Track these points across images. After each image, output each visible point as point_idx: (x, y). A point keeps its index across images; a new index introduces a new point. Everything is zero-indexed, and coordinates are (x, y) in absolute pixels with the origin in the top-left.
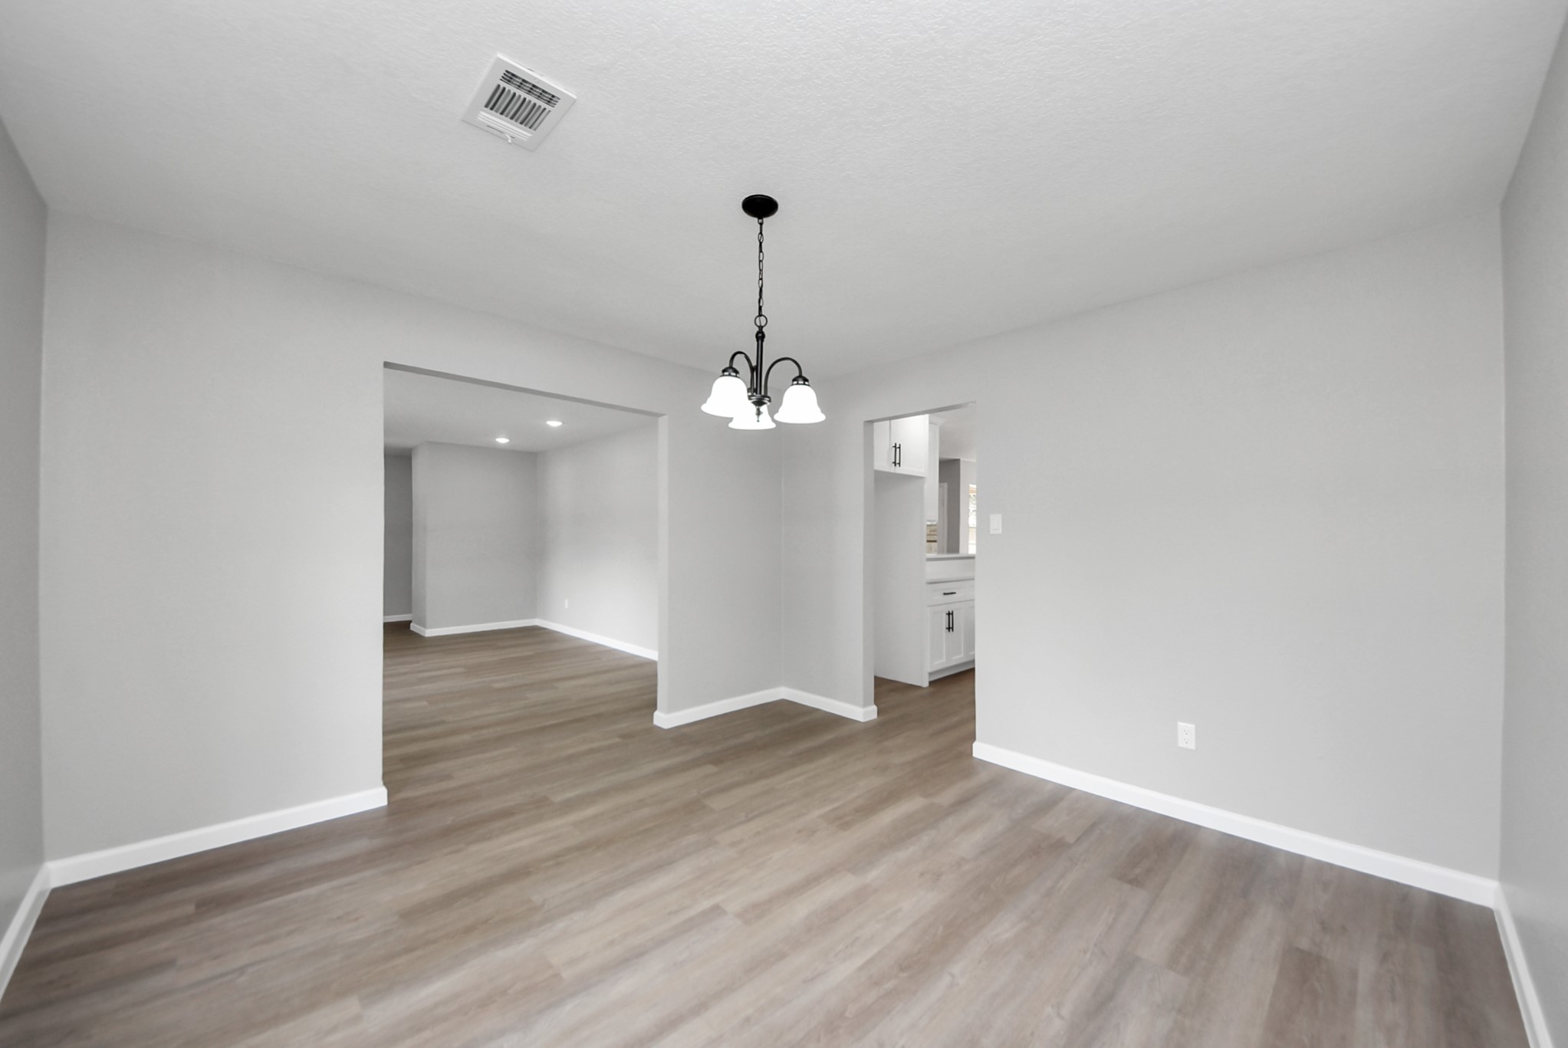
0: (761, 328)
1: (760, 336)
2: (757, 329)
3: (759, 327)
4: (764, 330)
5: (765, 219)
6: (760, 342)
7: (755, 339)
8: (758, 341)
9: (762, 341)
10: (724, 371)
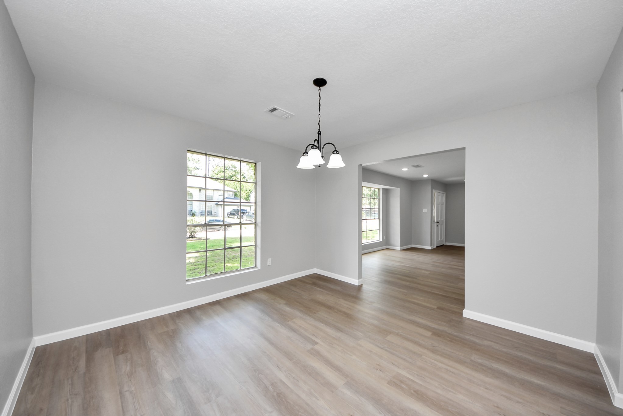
1: (319, 133)
5: (321, 88)
8: (318, 135)
9: (320, 135)
10: (304, 154)
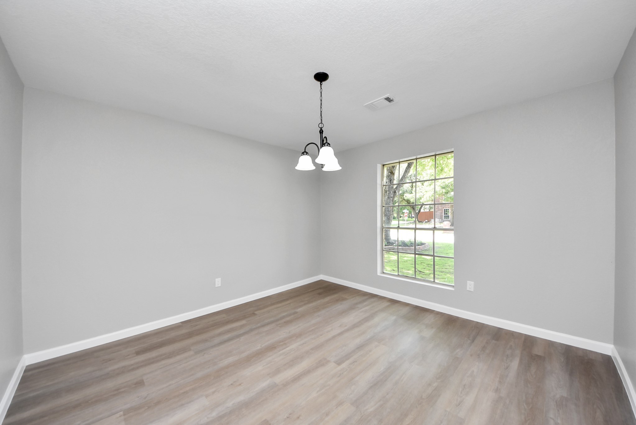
0: (321, 128)
2: (320, 129)
3: (320, 128)
4: (323, 129)
6: (321, 134)
7: (319, 133)
